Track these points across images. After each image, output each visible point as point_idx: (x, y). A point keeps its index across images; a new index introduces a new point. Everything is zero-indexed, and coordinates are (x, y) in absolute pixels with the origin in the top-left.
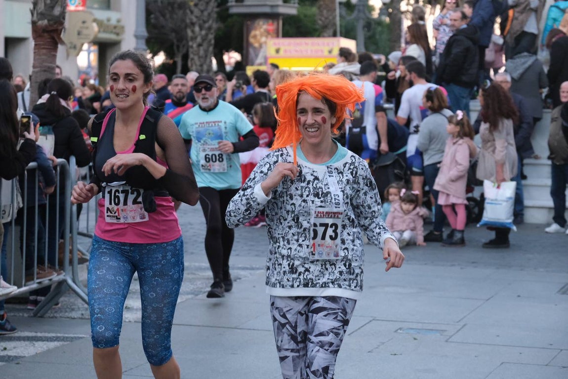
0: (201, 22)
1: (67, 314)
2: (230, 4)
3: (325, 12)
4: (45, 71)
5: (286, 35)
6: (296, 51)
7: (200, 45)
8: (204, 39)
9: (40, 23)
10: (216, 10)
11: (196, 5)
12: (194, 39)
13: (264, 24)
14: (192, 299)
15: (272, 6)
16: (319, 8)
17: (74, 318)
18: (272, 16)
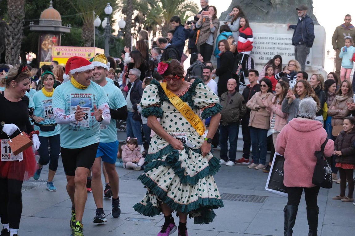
0: (13, 35)
2: (30, 25)
3: (87, 32)
5: (63, 44)
6: (69, 54)
7: (12, 48)
8: (15, 45)
10: (22, 28)
11: (10, 25)
12: (9, 44)
13: (50, 38)
15: (55, 27)
16: (83, 30)
18: (55, 33)
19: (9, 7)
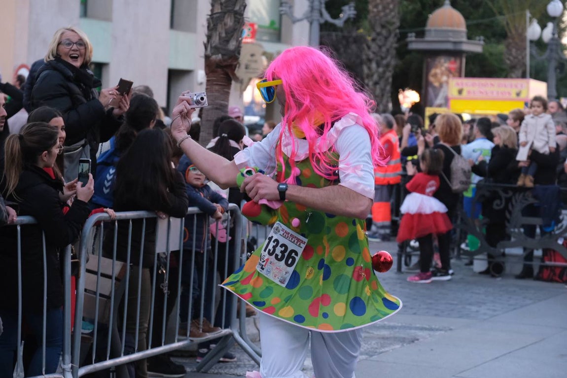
0: (379, 58)
1: (232, 370)
2: (409, 39)
3: (514, 50)
4: (217, 109)
5: (470, 74)
6: (481, 92)
7: (376, 83)
8: (381, 77)
9: (214, 57)
10: (395, 45)
11: (374, 40)
12: (370, 76)
13: (445, 62)
14: (366, 359)
15: (455, 43)
16: (508, 47)
17: (240, 376)
18: (455, 54)
19: (370, 7)
